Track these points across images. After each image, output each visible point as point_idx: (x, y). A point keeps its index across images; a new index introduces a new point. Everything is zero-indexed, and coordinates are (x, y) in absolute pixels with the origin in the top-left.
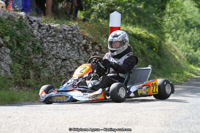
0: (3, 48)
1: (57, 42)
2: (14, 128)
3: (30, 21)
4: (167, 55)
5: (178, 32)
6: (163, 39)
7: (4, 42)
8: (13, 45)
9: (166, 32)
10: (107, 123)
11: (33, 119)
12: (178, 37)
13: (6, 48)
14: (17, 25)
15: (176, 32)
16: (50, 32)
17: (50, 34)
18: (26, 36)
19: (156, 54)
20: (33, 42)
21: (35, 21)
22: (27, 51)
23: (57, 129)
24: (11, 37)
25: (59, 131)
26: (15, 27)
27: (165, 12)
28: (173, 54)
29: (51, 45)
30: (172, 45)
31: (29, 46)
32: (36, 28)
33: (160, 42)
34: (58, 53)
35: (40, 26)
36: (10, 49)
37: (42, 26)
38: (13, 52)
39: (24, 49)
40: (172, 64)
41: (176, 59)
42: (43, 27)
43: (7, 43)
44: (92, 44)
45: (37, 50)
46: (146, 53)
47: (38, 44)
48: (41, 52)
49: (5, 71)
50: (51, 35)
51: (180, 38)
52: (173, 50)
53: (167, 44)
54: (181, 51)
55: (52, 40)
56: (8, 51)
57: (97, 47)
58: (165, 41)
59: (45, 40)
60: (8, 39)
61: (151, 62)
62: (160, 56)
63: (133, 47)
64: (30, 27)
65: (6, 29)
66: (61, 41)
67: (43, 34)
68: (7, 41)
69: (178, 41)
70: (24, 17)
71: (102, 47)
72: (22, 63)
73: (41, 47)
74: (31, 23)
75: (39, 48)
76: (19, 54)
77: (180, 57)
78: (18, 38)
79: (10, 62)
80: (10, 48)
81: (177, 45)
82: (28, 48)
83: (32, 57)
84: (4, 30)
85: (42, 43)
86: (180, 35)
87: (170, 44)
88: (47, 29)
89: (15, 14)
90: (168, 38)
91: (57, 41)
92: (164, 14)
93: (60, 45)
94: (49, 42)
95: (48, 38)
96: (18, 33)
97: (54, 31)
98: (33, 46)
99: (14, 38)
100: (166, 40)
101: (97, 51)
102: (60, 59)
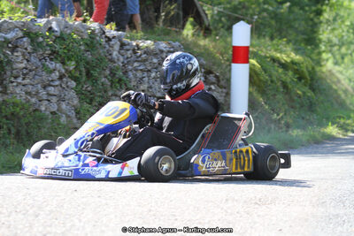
0: (64, 79)
1: (149, 71)
2: (84, 209)
3: (106, 37)
4: (324, 90)
5: (343, 50)
6: (319, 63)
7: (66, 70)
8: (80, 74)
9: (324, 52)
10: (227, 200)
11: (112, 195)
12: (343, 58)
13: (69, 80)
14: (87, 44)
15: (339, 50)
16: (138, 54)
17: (138, 57)
18: (101, 60)
19: (307, 88)
20: (111, 69)
21: (114, 37)
22: (102, 85)
23: (150, 211)
24: (77, 62)
25: (152, 213)
26: (82, 48)
27: (321, 18)
28: (334, 87)
29: (139, 74)
30: (334, 71)
31: (106, 77)
32: (117, 47)
33: (313, 68)
34: (151, 87)
35: (123, 45)
36: (75, 81)
37: (125, 45)
38: (80, 87)
39: (96, 81)
40: (332, 104)
41: (339, 96)
42: (128, 47)
43: (70, 72)
44: (205, 72)
45: (118, 82)
46: (290, 86)
47: (120, 73)
48: (123, 86)
49: (68, 116)
50: (140, 59)
51: (346, 60)
52: (335, 80)
53: (324, 69)
54: (347, 81)
55: (141, 68)
56: (73, 84)
57: (212, 78)
58: (321, 66)
59: (130, 67)
60: (72, 65)
61: (299, 100)
62: (313, 90)
63: (270, 76)
64: (107, 46)
65: (69, 51)
66: (156, 68)
67: (127, 58)
68: (71, 68)
69: (343, 65)
70: (97, 31)
71: (221, 78)
72: (94, 103)
73: (124, 78)
74: (109, 39)
75: (120, 80)
76: (89, 89)
77: (346, 91)
78: (88, 63)
79: (76, 102)
80: (76, 79)
81: (341, 73)
82: (103, 79)
83: (110, 94)
84: (66, 51)
85: (125, 73)
86: (346, 55)
87: (330, 71)
88: (134, 50)
89: (83, 27)
90: (327, 60)
91: (149, 68)
92: (321, 22)
93: (153, 75)
94: (136, 70)
95: (136, 64)
96: (89, 56)
97: (145, 53)
98: (112, 77)
99: (82, 63)
100: (323, 63)
101: (213, 83)
102: (154, 96)
